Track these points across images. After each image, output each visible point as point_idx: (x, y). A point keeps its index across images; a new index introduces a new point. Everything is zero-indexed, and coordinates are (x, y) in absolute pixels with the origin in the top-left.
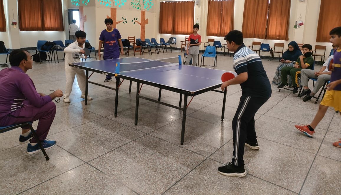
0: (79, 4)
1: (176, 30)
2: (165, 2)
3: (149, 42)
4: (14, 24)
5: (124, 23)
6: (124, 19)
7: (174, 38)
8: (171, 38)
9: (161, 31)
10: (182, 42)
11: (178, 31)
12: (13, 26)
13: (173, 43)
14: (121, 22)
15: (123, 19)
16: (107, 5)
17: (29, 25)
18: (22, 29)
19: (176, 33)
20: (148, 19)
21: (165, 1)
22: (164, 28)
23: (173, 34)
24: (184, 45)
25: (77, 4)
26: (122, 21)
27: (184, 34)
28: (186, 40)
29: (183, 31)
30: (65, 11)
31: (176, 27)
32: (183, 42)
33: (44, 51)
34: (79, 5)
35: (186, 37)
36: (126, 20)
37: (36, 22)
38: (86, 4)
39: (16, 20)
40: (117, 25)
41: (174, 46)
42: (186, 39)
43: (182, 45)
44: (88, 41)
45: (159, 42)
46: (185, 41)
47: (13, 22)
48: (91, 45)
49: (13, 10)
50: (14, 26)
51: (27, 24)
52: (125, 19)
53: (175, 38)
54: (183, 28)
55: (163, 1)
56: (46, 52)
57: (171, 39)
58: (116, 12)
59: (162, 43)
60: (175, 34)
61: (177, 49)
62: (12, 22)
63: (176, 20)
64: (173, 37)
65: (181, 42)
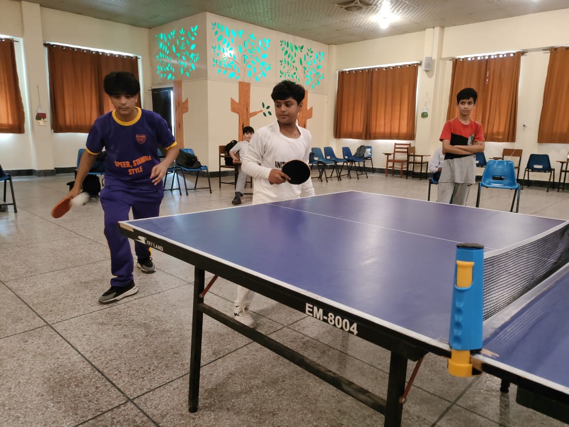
0: (173, 75)
1: (373, 131)
2: (349, 71)
3: (320, 156)
4: (40, 116)
5: (265, 114)
6: (266, 107)
7: (368, 147)
8: (361, 147)
9: (338, 133)
10: (388, 155)
11: (378, 131)
12: (39, 121)
13: (367, 158)
14: (259, 112)
15: (264, 107)
16: (232, 75)
17: (72, 119)
18: (57, 127)
19: (372, 136)
20: (312, 108)
21: (347, 70)
22: (346, 127)
23: (366, 139)
24: (390, 161)
25: (170, 76)
26: (262, 111)
27: (390, 137)
28: (395, 152)
29: (388, 130)
30: (145, 93)
31: (373, 123)
32: (390, 154)
33: (94, 174)
34: (173, 78)
35: (396, 144)
36: (269, 110)
37: (88, 114)
38: (188, 74)
39: (46, 109)
40: (251, 119)
41: (368, 165)
42: (395, 148)
43: (388, 161)
44: (193, 153)
45: (339, 154)
46: (394, 154)
47: (39, 112)
48: (199, 160)
49: (38, 87)
50: (41, 122)
51: (69, 118)
52: (268, 107)
53: (371, 147)
54: (388, 126)
55: (344, 70)
56: (98, 175)
57: (362, 149)
58: (248, 91)
59: (346, 157)
60: (370, 139)
61: (373, 170)
62: (36, 114)
63: (374, 109)
64: (365, 145)
65: (386, 154)
